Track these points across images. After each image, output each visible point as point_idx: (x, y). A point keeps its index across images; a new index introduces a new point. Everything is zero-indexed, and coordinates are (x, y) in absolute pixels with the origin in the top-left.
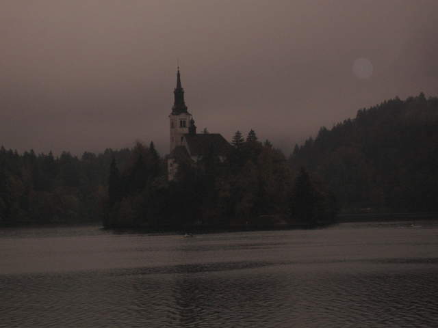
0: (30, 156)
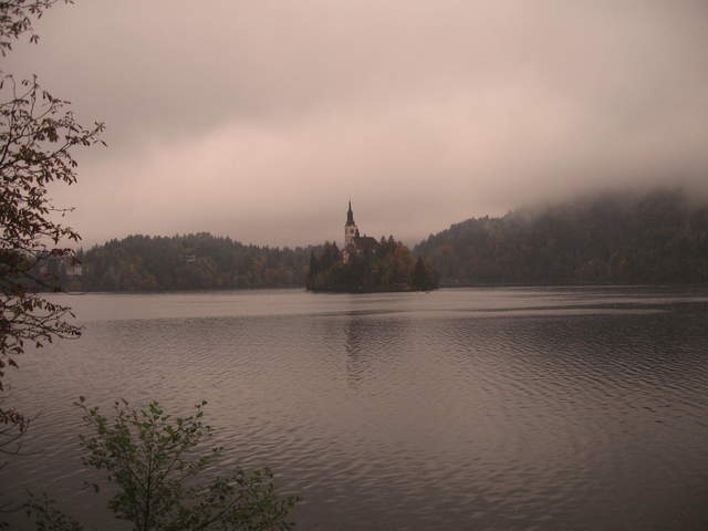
0: (266, 249)
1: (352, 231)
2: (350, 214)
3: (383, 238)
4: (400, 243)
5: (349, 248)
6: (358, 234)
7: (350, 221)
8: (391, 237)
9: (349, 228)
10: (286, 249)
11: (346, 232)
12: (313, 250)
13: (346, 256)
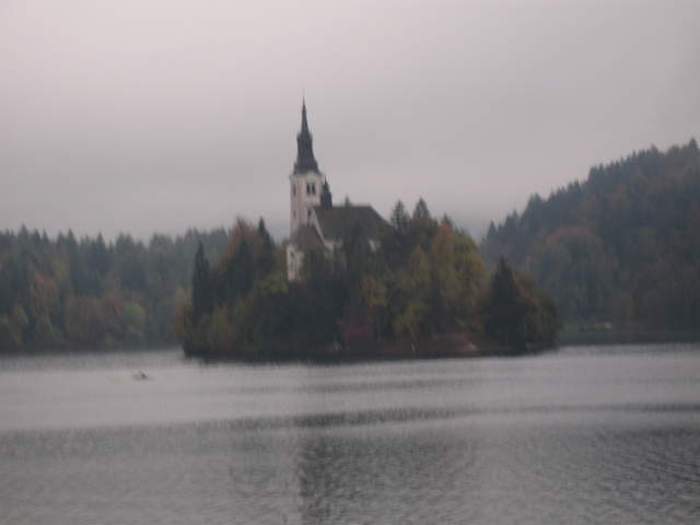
1: (311, 189)
2: (305, 141)
3: (400, 207)
4: (447, 221)
5: (303, 235)
6: (326, 196)
7: (306, 160)
8: (421, 205)
9: (303, 181)
10: (125, 243)
11: (294, 191)
12: (199, 243)
13: (294, 261)
